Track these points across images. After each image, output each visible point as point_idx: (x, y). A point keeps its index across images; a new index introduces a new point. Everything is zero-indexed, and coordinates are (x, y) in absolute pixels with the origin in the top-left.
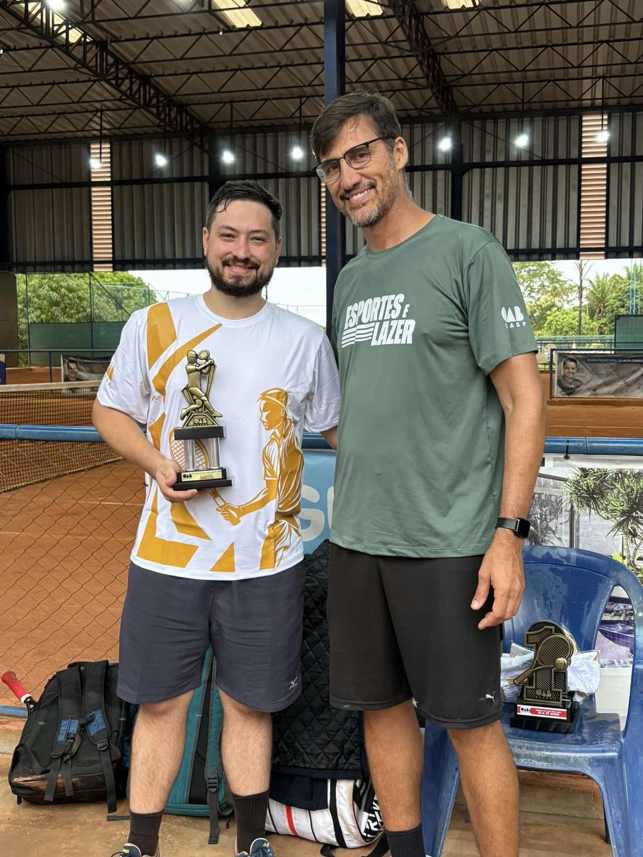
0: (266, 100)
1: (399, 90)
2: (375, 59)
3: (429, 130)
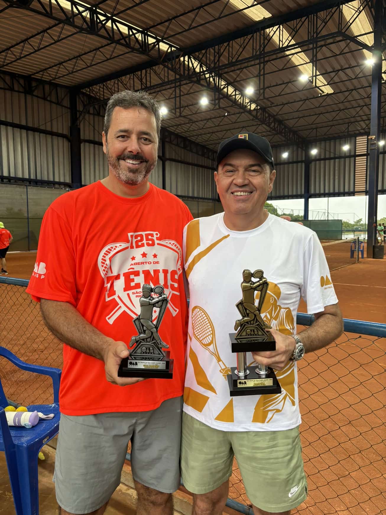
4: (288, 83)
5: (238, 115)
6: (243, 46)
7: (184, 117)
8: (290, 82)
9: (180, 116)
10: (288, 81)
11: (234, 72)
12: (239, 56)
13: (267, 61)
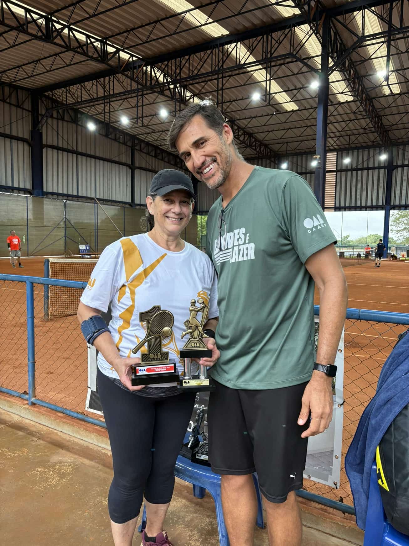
0: (302, 141)
1: (362, 134)
2: (351, 121)
3: (377, 151)
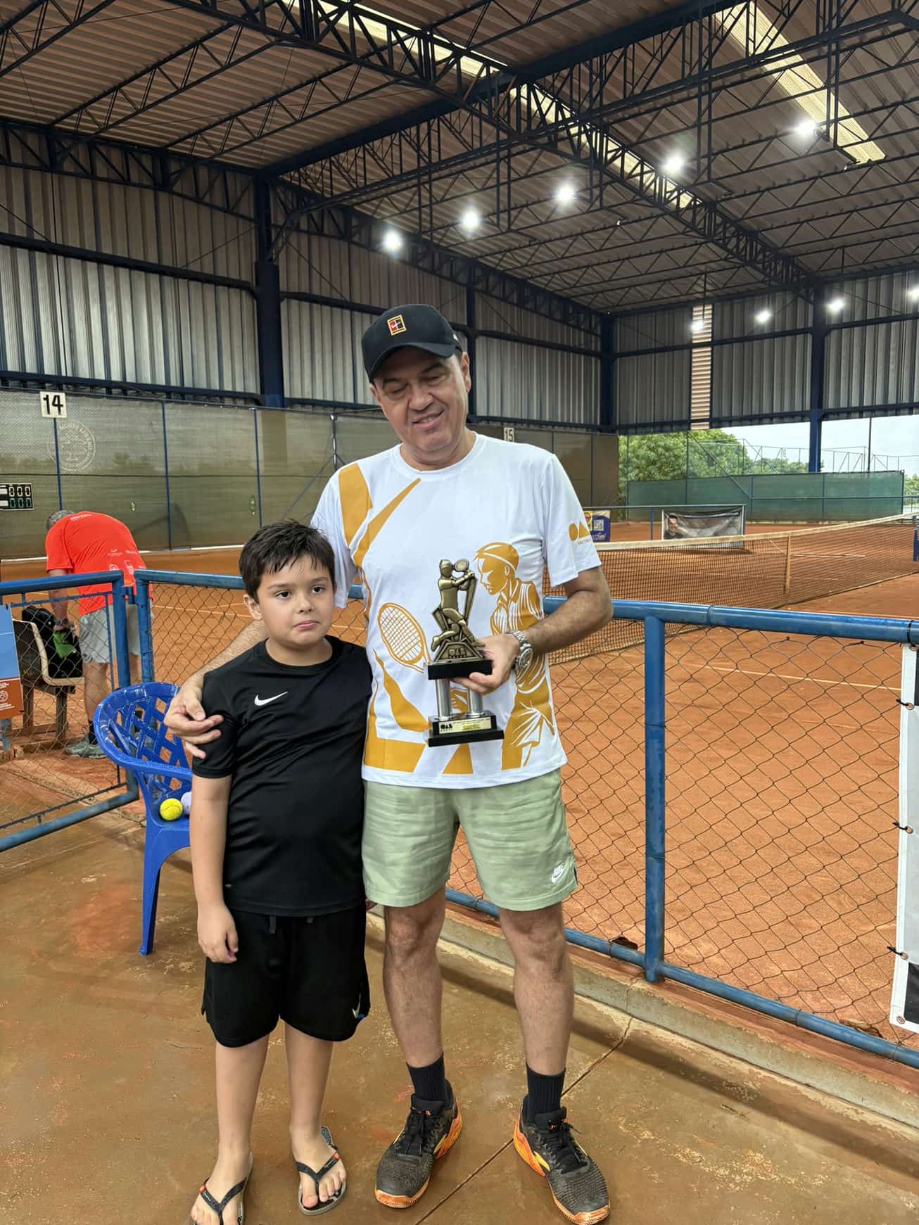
4: (771, 139)
5: (649, 222)
6: (658, 56)
7: (517, 231)
8: (777, 137)
9: (509, 230)
10: (772, 134)
11: (639, 118)
12: (650, 81)
13: (719, 89)
